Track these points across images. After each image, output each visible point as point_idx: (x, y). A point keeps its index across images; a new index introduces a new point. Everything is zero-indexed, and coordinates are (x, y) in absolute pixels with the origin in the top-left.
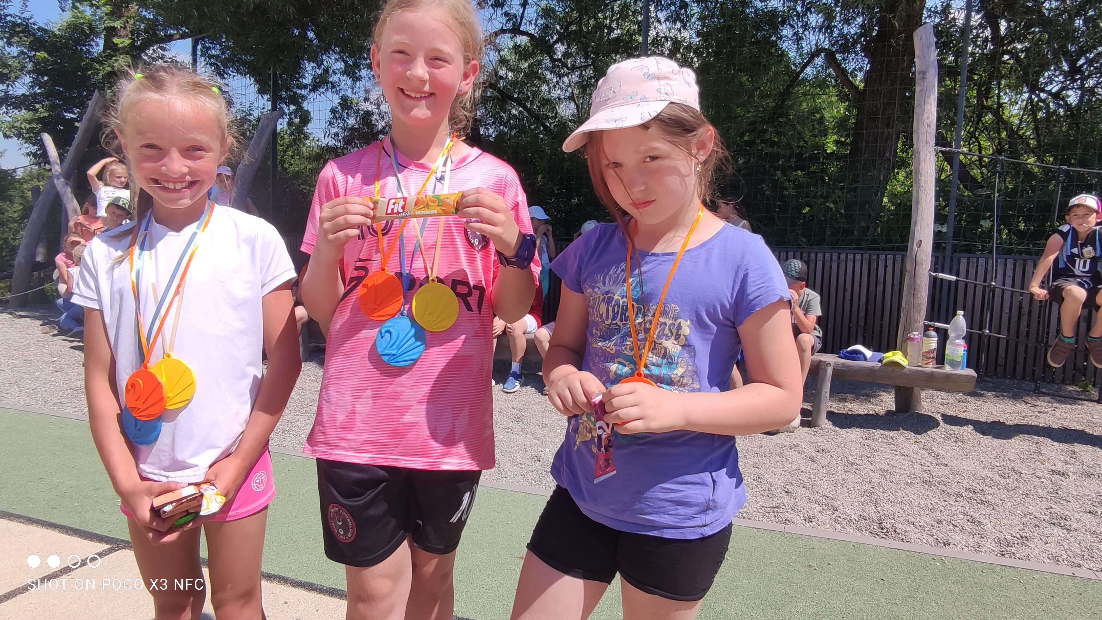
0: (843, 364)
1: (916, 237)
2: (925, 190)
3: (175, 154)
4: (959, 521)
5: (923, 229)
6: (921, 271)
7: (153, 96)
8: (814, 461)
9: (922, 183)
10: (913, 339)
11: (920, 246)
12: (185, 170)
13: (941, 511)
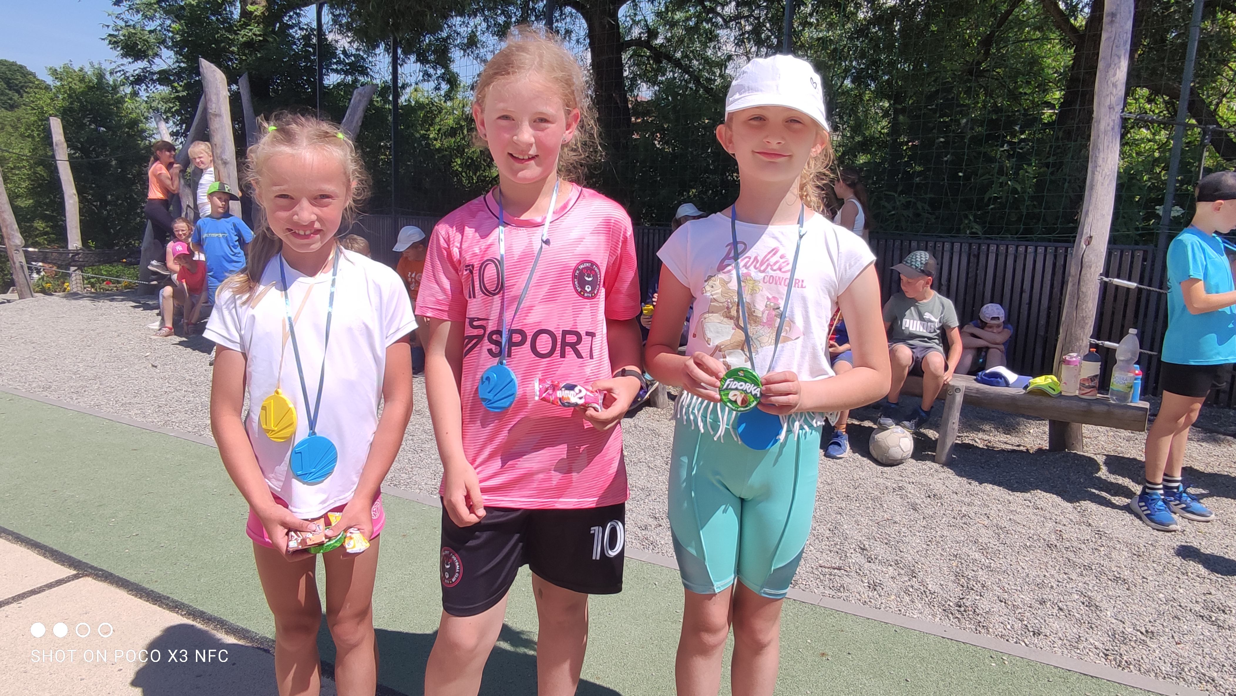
0: (978, 390)
1: (1085, 231)
2: (1103, 170)
3: (305, 203)
4: (1068, 603)
5: (1095, 221)
6: (1088, 275)
7: (285, 149)
8: (916, 510)
9: (1100, 162)
10: (1068, 363)
11: (1089, 244)
12: (314, 217)
13: (1052, 587)
